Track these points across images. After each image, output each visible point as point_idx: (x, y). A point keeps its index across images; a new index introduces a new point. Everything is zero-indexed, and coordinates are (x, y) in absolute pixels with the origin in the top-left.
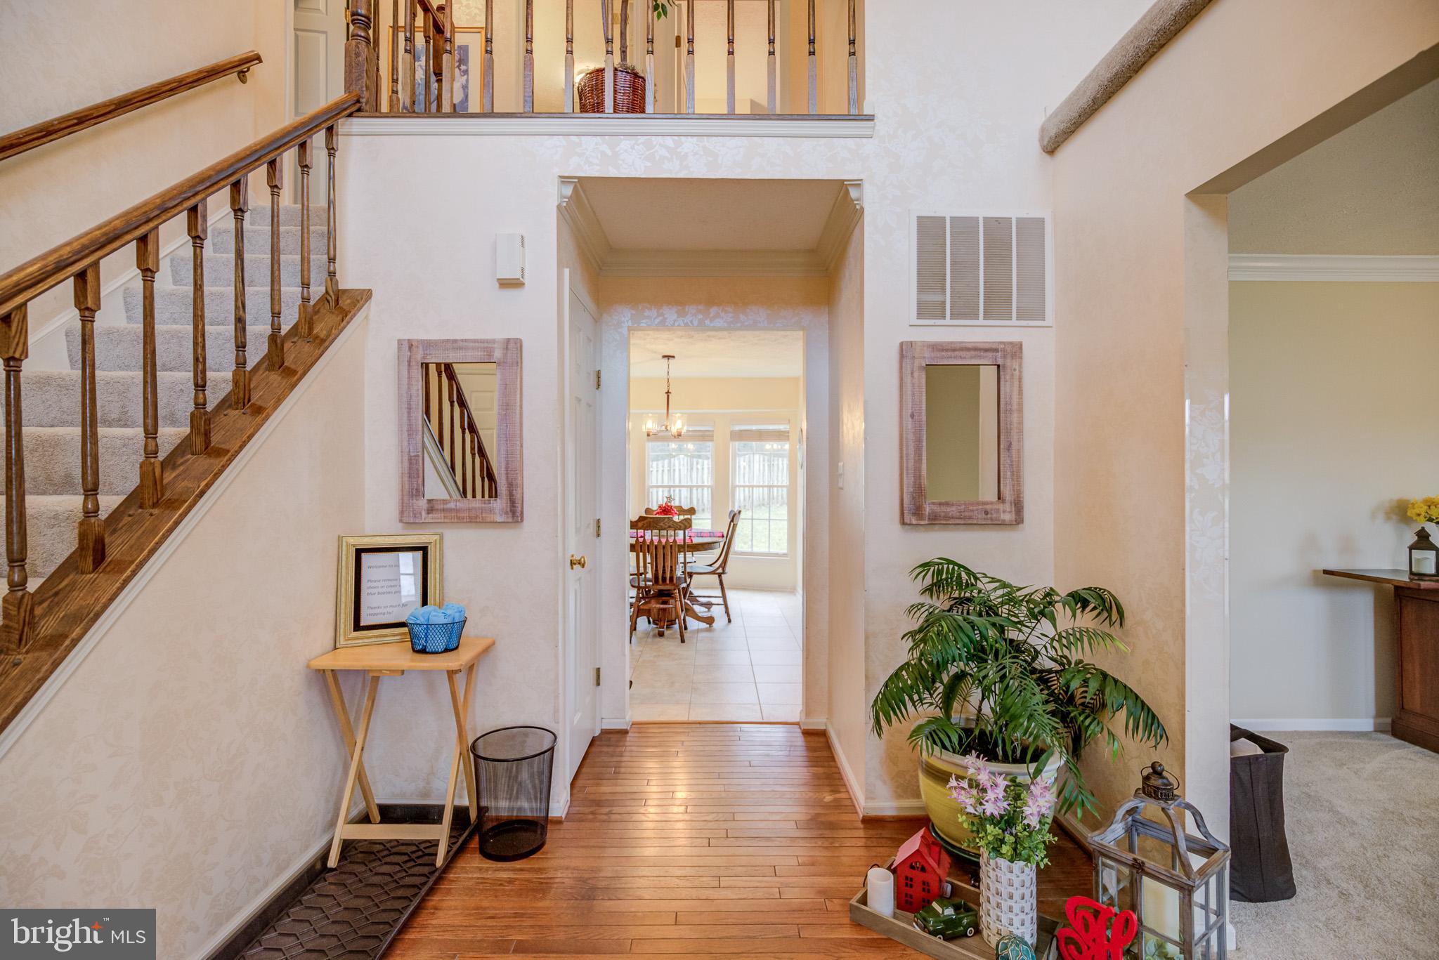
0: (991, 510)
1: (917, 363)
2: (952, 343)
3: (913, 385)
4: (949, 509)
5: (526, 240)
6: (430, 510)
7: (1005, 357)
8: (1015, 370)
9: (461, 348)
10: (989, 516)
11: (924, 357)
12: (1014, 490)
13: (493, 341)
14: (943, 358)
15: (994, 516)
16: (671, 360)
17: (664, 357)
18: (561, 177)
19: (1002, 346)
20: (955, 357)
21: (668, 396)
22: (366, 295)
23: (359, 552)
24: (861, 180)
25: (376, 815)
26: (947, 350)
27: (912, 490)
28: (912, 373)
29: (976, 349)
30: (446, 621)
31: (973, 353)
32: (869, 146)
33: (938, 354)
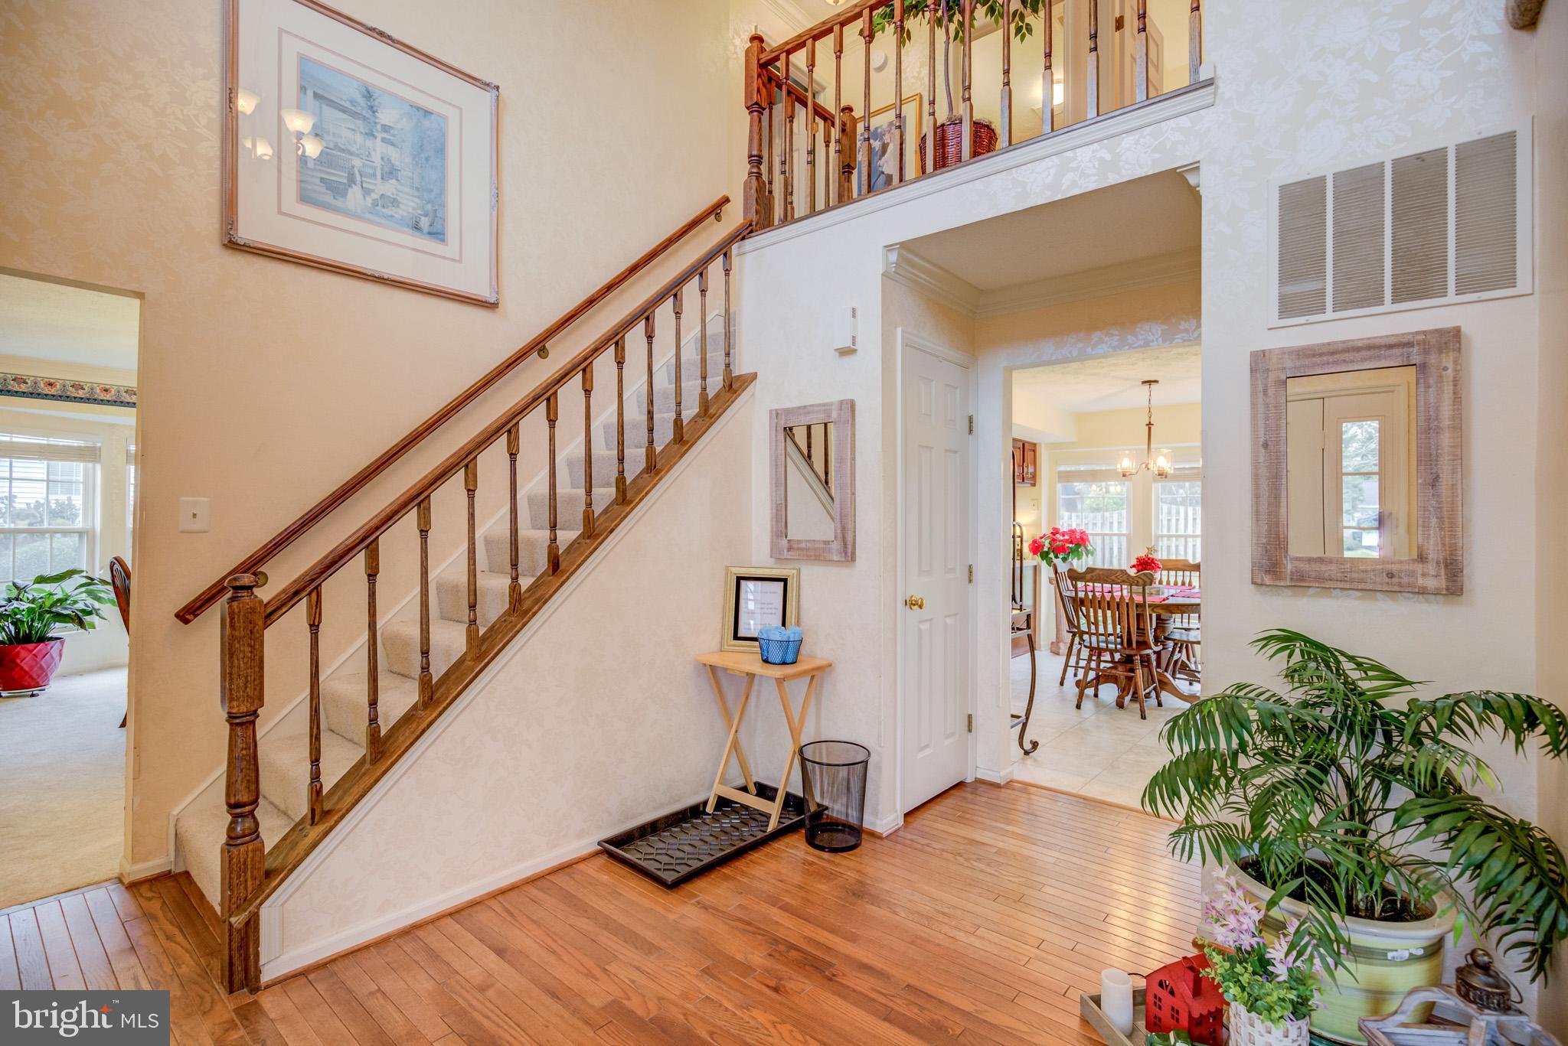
0: (1400, 571)
1: (1272, 377)
2: (1329, 344)
3: (1267, 405)
4: (1324, 568)
5: (858, 313)
6: (790, 549)
7: (1426, 352)
8: (1445, 369)
9: (809, 413)
10: (1395, 580)
11: (1285, 368)
12: (1443, 544)
13: (831, 404)
14: (1314, 365)
15: (1405, 580)
16: (1154, 386)
17: (1144, 382)
18: (886, 247)
19: (1421, 337)
20: (1334, 363)
21: (1150, 429)
22: (754, 377)
23: (739, 579)
24: (1199, 162)
25: (752, 788)
26: (1321, 355)
27: (1264, 541)
28: (1265, 391)
29: (1369, 348)
30: (780, 639)
31: (1365, 353)
32: (1208, 117)
33: (1307, 362)
